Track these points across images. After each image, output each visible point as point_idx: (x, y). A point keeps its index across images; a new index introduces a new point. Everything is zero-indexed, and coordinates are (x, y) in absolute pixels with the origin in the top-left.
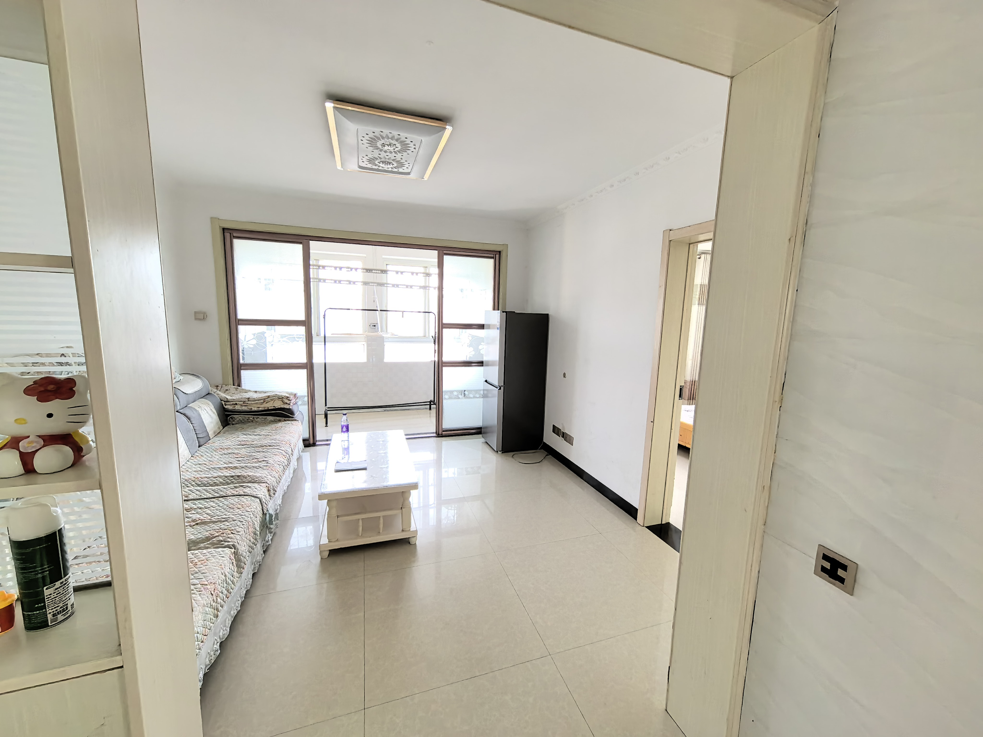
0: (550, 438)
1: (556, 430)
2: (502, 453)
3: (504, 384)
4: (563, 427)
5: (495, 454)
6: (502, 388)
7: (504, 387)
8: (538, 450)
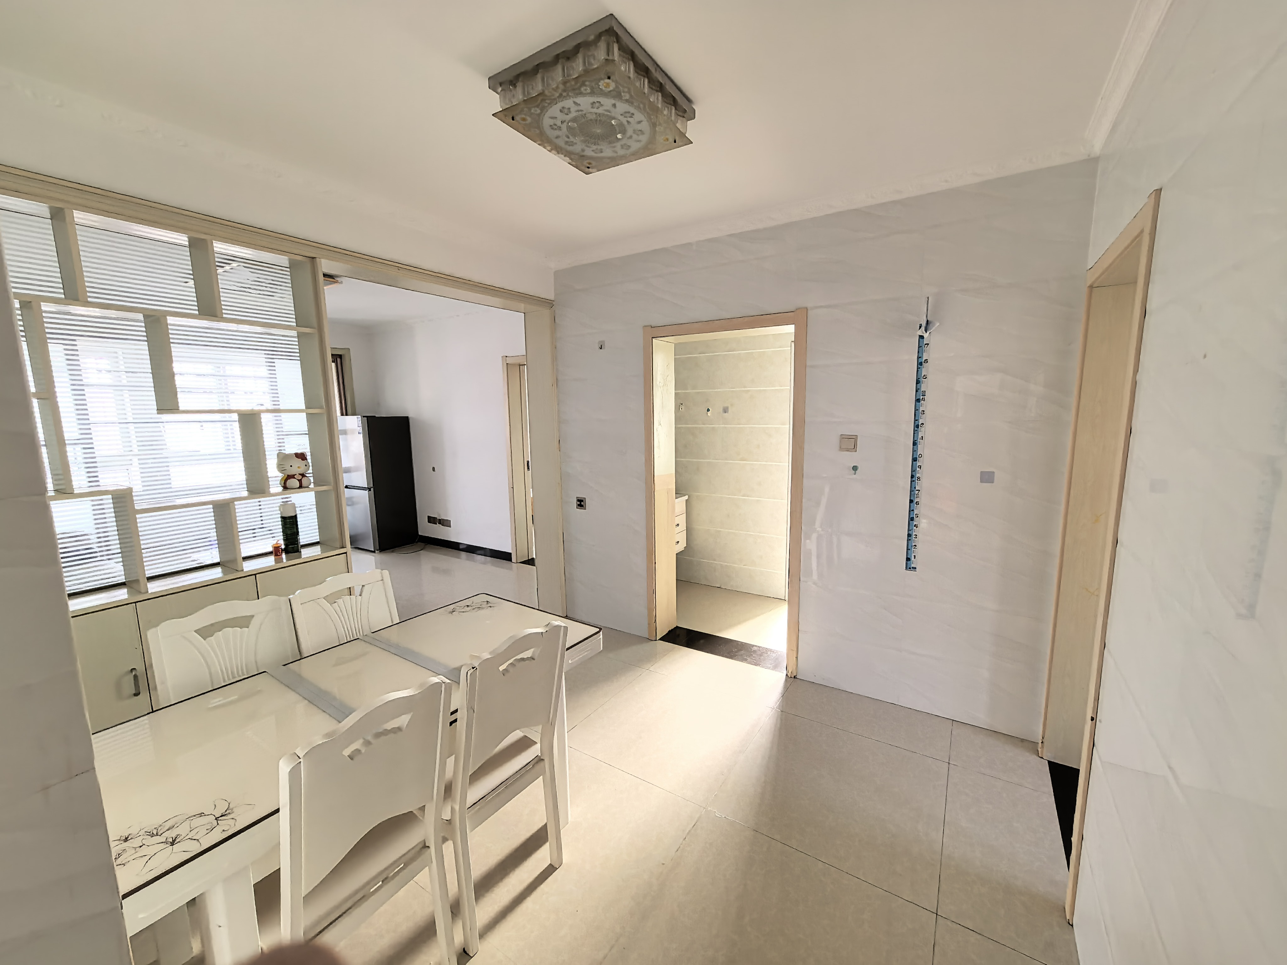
0: (425, 529)
1: (432, 520)
2: (380, 552)
3: (373, 486)
4: (439, 515)
5: (373, 554)
6: (372, 489)
7: (374, 488)
8: (415, 543)
